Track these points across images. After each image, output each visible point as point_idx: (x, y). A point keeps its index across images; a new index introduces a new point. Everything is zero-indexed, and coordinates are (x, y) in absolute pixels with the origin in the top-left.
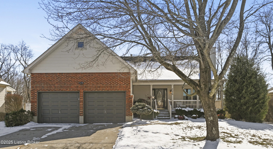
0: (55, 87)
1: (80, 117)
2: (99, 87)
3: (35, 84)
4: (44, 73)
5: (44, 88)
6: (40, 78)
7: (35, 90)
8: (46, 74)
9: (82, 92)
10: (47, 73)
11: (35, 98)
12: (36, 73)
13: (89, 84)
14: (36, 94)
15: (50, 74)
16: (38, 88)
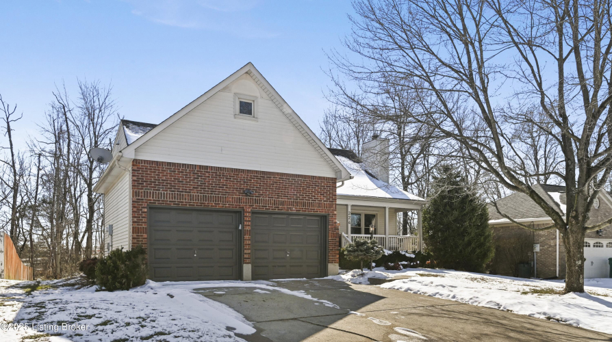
0: (191, 198)
1: (244, 265)
2: (282, 203)
3: (144, 186)
4: (165, 162)
5: (164, 198)
6: (155, 172)
7: (143, 202)
8: (169, 164)
9: (249, 212)
10: (173, 163)
11: (144, 220)
12: (145, 161)
13: (262, 195)
14: (146, 210)
15: (179, 165)
16: (150, 197)
